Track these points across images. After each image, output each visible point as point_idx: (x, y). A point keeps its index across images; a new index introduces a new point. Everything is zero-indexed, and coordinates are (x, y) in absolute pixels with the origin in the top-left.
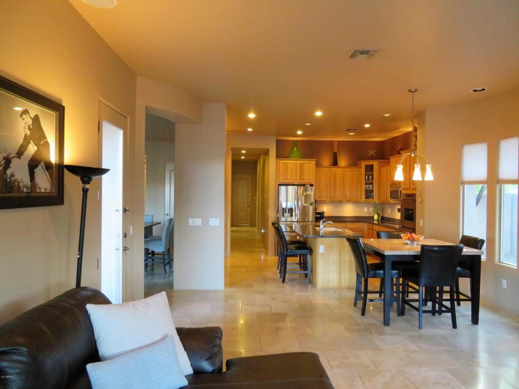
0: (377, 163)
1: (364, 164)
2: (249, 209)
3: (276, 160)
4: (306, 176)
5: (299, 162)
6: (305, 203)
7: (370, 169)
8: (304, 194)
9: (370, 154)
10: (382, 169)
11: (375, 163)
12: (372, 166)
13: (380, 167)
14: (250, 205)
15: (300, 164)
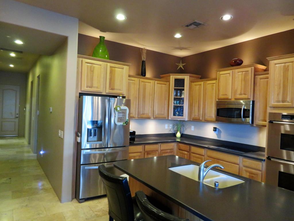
0: (188, 77)
1: (173, 78)
2: (17, 120)
3: (78, 57)
4: (117, 85)
5: (109, 64)
6: (118, 121)
7: (180, 83)
8: (118, 109)
9: (179, 68)
10: (193, 84)
11: (186, 78)
12: (183, 80)
13: (191, 82)
14: (18, 116)
15: (111, 67)
